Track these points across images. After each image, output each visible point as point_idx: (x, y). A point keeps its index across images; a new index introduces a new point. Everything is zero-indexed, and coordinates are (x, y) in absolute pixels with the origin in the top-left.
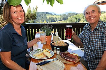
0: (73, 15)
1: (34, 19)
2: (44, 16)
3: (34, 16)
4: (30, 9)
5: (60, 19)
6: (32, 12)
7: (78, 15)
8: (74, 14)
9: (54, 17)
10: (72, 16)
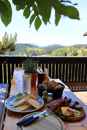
0: (58, 48)
1: (11, 50)
2: (23, 49)
3: (12, 47)
4: (7, 36)
5: (44, 52)
6: (10, 41)
7: (64, 48)
8: (60, 47)
9: (36, 49)
10: (57, 50)
